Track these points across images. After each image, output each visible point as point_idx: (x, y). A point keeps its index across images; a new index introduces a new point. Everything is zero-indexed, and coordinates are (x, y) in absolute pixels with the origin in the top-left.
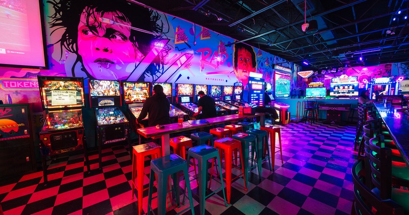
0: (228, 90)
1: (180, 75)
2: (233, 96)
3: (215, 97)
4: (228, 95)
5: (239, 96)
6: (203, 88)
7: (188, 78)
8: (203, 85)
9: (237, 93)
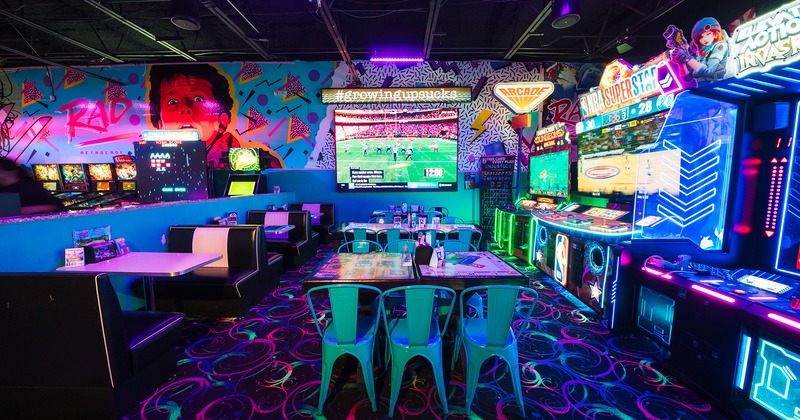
0: (101, 172)
1: (35, 152)
2: (116, 182)
3: (73, 184)
4: (104, 181)
5: (133, 183)
6: (50, 170)
7: (48, 154)
8: (50, 165)
9: (126, 177)
